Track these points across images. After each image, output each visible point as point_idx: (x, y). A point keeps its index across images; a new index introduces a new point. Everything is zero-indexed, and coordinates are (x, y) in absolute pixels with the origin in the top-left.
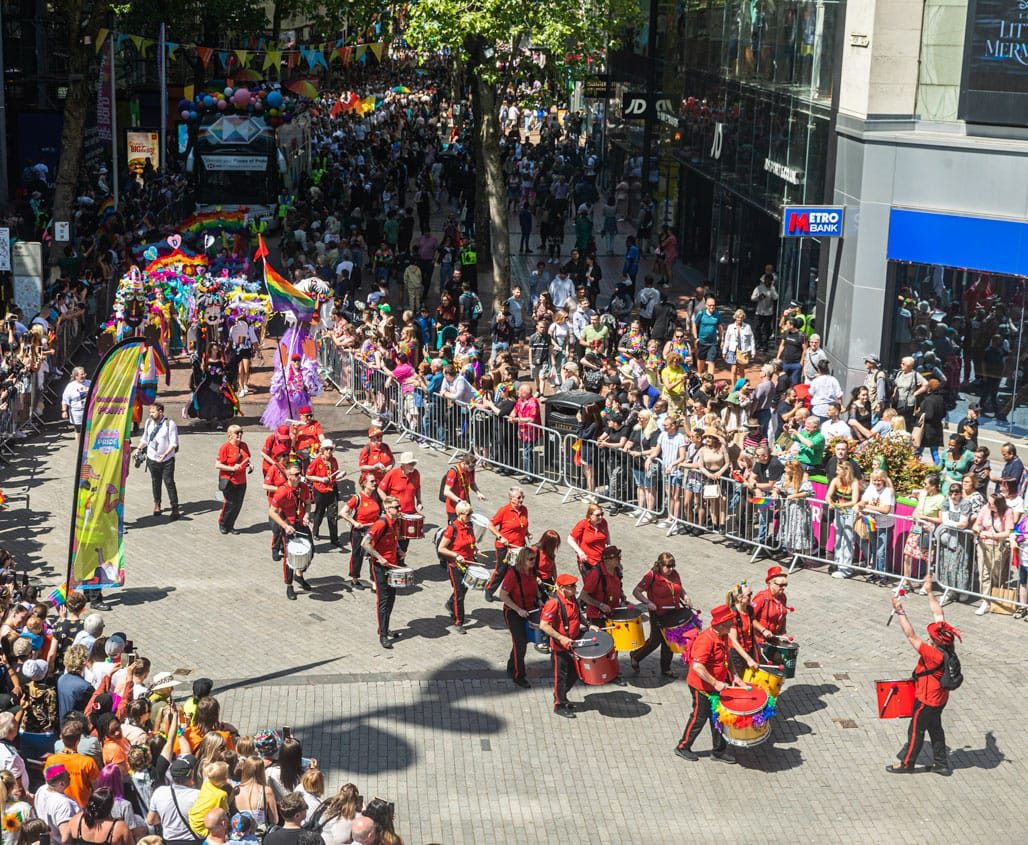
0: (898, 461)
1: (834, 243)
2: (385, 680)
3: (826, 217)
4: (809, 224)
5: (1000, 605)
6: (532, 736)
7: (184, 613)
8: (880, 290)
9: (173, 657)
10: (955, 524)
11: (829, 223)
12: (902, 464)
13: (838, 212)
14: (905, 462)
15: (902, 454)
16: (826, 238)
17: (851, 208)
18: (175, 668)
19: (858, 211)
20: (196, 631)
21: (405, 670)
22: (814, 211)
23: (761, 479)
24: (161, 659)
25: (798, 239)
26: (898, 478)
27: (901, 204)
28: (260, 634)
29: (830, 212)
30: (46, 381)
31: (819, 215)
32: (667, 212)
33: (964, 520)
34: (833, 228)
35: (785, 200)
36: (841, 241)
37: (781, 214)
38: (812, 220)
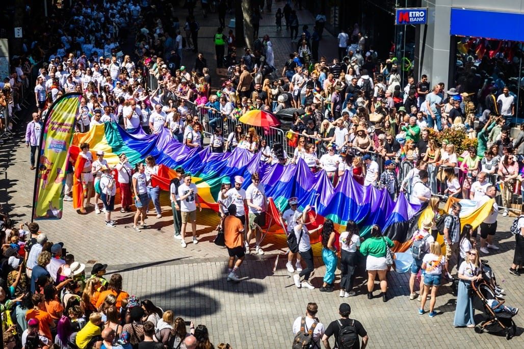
0: (459, 139)
1: (422, 27)
2: (197, 262)
3: (418, 14)
4: (409, 18)
5: (514, 213)
6: (275, 289)
7: (90, 231)
8: (447, 51)
9: (86, 255)
10: (489, 172)
11: (420, 17)
12: (461, 141)
13: (424, 11)
14: (463, 140)
15: (461, 136)
16: (418, 24)
17: (431, 9)
18: (87, 260)
19: (434, 10)
20: (98, 241)
21: (207, 257)
22: (411, 11)
23: (388, 151)
24: (79, 256)
25: (404, 26)
26: (459, 148)
27: (456, 5)
28: (131, 241)
29: (420, 11)
30: (13, 111)
31: (414, 13)
32: (335, 13)
33: (493, 168)
34: (422, 19)
35: (396, 5)
36: (426, 26)
37: (395, 13)
38: (411, 16)
